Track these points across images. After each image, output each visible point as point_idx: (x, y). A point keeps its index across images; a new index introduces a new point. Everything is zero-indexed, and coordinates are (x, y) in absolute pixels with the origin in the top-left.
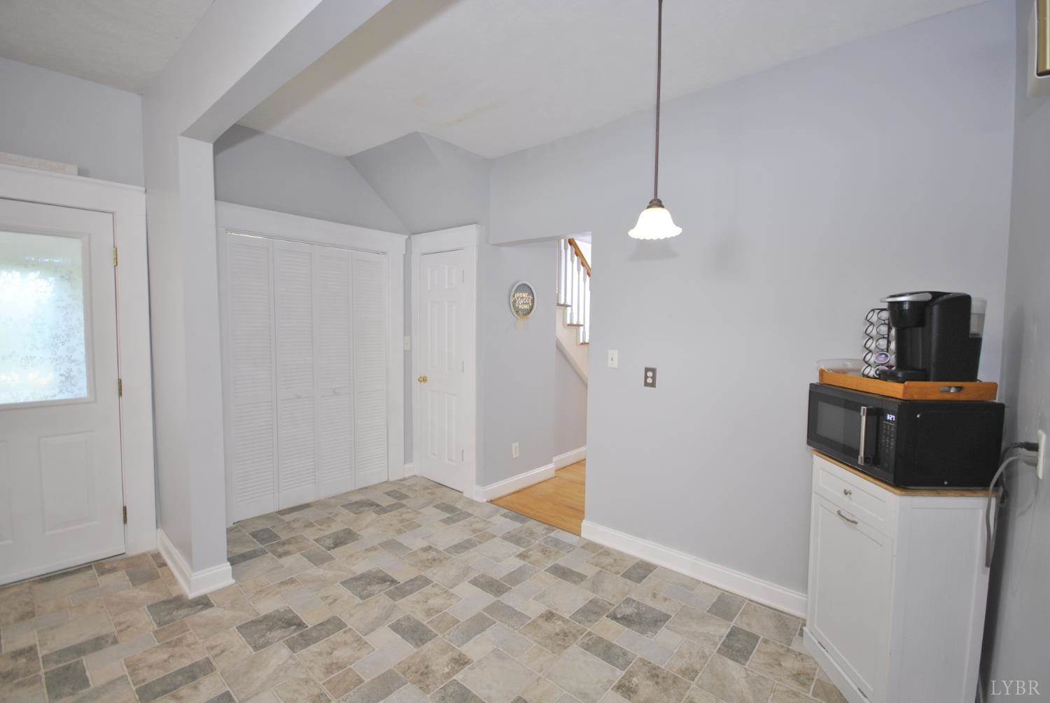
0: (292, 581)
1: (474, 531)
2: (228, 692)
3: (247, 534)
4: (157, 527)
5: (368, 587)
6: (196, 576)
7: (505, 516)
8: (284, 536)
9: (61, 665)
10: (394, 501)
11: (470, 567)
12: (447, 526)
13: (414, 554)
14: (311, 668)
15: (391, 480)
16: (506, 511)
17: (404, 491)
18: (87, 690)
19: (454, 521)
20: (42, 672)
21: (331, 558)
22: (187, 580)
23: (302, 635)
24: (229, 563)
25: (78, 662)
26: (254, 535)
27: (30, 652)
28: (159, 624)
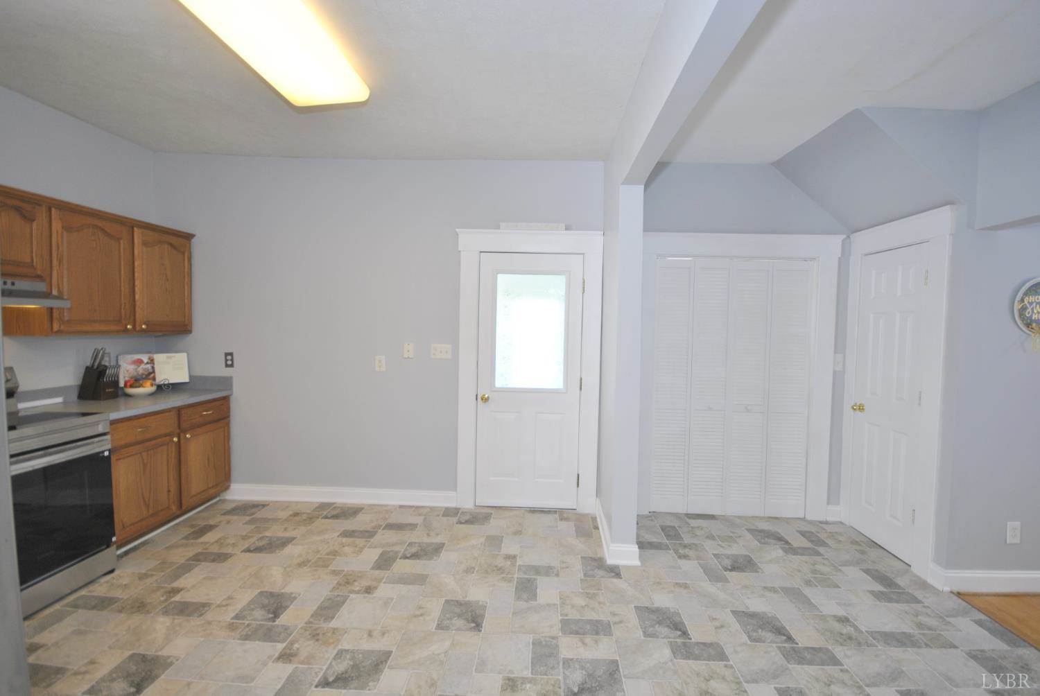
0: (685, 586)
1: (920, 626)
2: (617, 661)
3: (658, 525)
4: (597, 496)
5: (760, 631)
6: (615, 547)
7: (979, 623)
8: (687, 539)
9: (526, 576)
10: (807, 544)
11: (902, 672)
12: (878, 603)
13: (823, 618)
14: (687, 684)
15: (808, 517)
16: (983, 617)
17: (823, 536)
18: (535, 602)
19: (890, 600)
20: (516, 576)
21: (726, 580)
22: (608, 548)
23: (684, 644)
24: (637, 546)
25: (535, 579)
26: (663, 528)
27: (512, 558)
28: (585, 575)
